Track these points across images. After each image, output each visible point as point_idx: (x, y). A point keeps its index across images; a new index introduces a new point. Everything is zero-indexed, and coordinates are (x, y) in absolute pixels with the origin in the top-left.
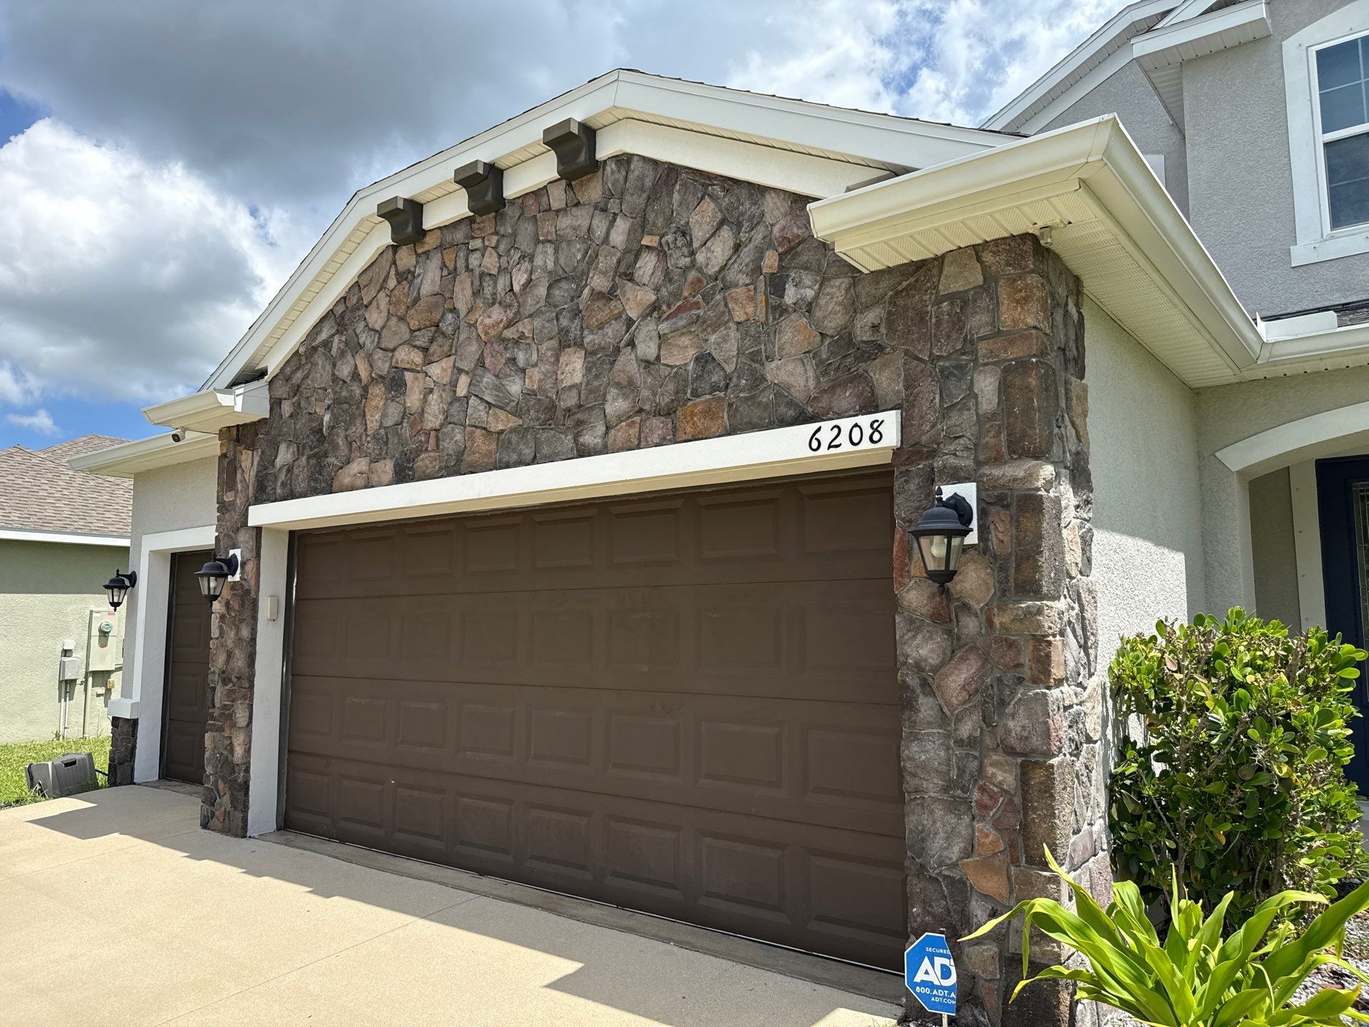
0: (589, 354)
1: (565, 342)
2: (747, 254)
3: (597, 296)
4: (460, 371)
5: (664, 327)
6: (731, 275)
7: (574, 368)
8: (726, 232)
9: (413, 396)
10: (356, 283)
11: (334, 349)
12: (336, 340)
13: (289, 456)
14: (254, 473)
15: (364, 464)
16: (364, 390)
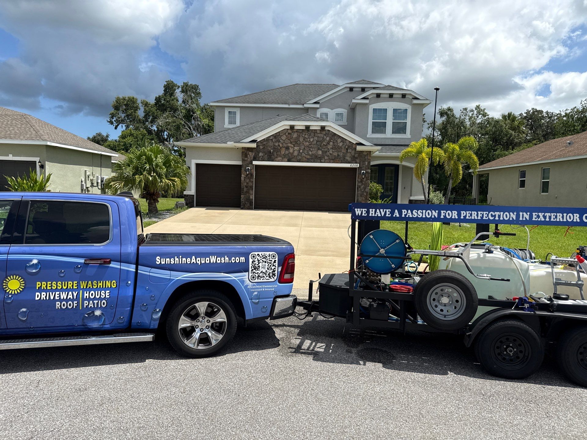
0: (322, 151)
1: (319, 149)
2: (344, 146)
3: (324, 145)
4: (301, 149)
5: (333, 150)
6: (342, 147)
7: (320, 152)
8: (342, 143)
9: (291, 151)
10: (279, 132)
11: (274, 140)
12: (274, 139)
13: (262, 155)
14: (253, 156)
15: (281, 158)
16: (281, 148)
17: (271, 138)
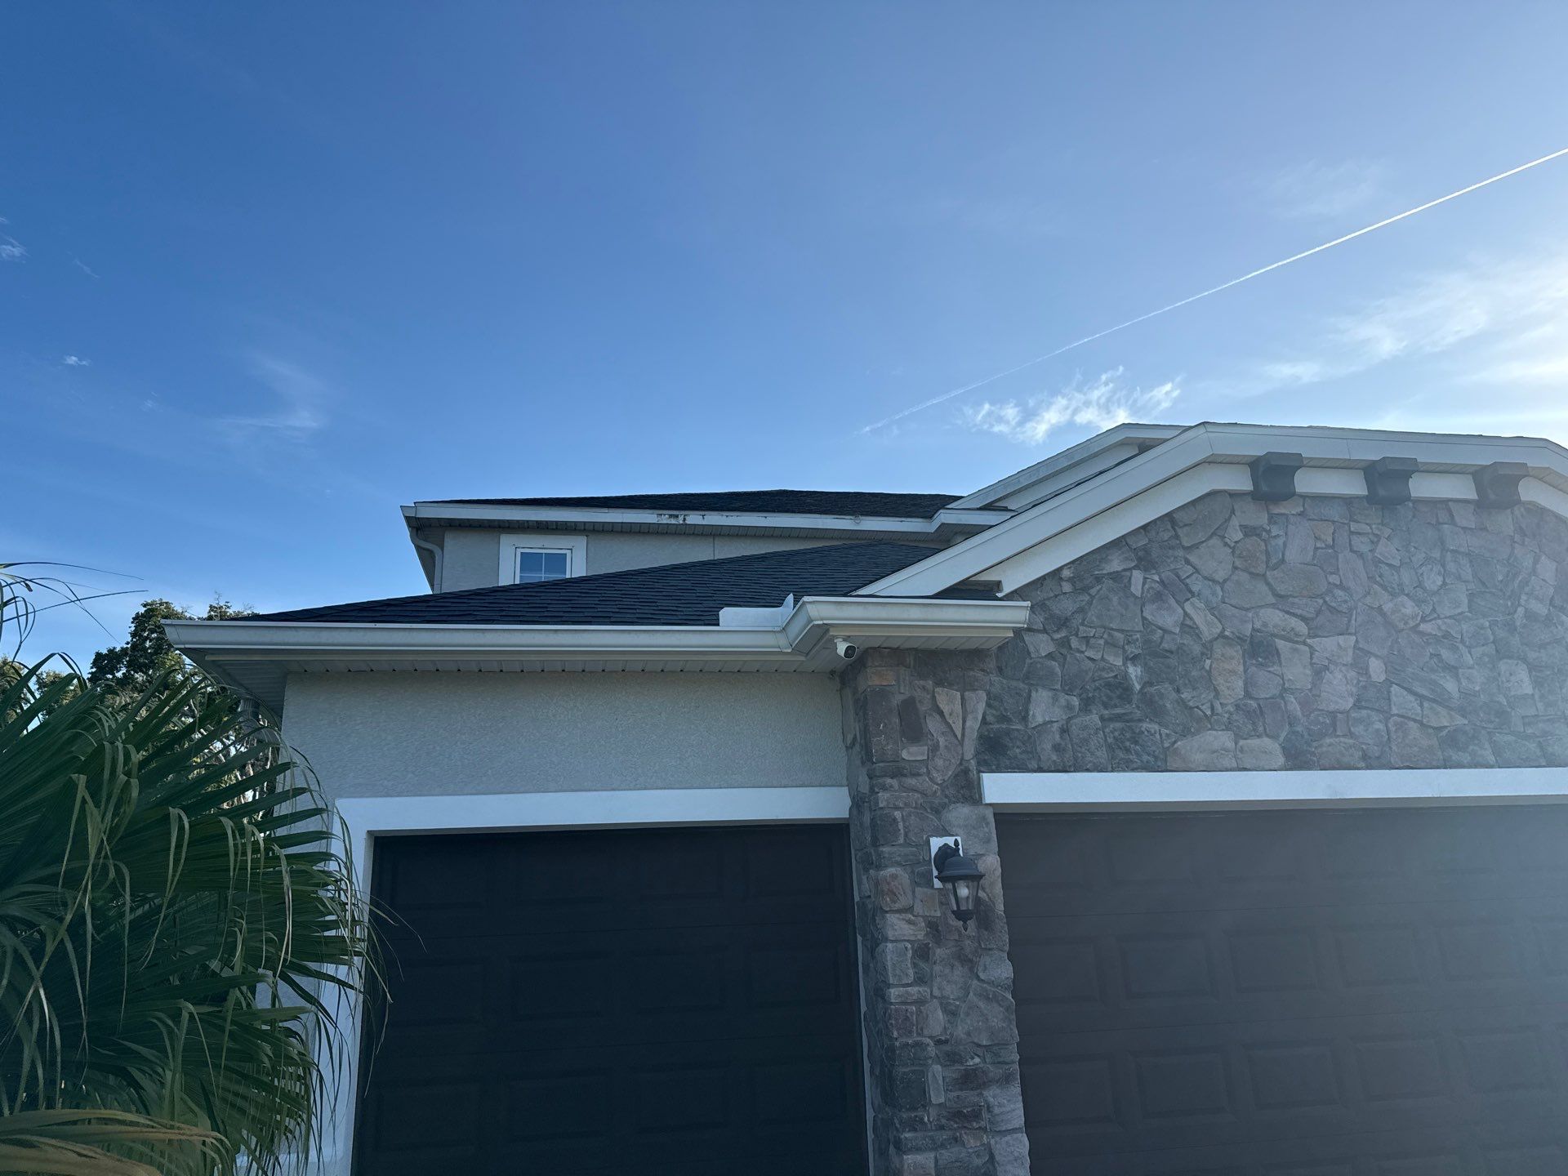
1: (1503, 652)
4: (1369, 654)
7: (1520, 679)
9: (1296, 672)
10: (1169, 517)
11: (1136, 588)
12: (1138, 576)
13: (1058, 714)
14: (973, 724)
15: (1225, 739)
16: (1207, 649)
17: (1115, 564)
